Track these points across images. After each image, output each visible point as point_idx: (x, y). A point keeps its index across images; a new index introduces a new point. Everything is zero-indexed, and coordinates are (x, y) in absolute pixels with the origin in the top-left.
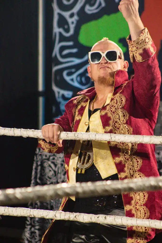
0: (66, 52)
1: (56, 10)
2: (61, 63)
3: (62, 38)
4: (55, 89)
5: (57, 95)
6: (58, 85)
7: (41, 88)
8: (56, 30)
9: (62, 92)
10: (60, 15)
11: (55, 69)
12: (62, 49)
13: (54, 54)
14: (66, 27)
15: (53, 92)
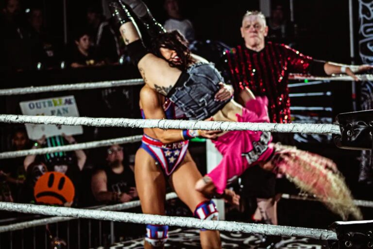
0: (369, 30)
1: (361, 3)
2: (365, 38)
3: (365, 21)
4: (362, 56)
5: (362, 59)
6: (363, 53)
7: (352, 55)
8: (361, 16)
9: (366, 57)
10: (363, 6)
11: (361, 42)
12: (366, 28)
13: (360, 32)
14: (368, 13)
15: (360, 58)
